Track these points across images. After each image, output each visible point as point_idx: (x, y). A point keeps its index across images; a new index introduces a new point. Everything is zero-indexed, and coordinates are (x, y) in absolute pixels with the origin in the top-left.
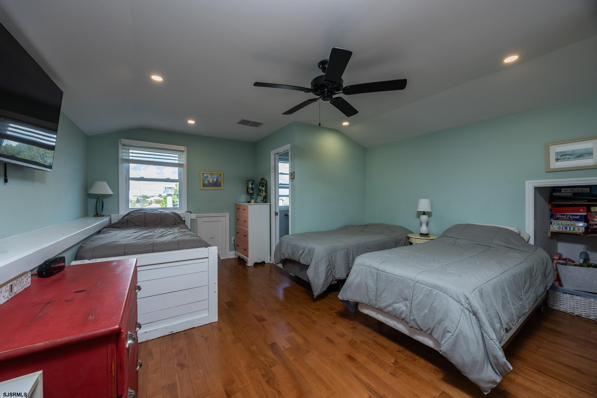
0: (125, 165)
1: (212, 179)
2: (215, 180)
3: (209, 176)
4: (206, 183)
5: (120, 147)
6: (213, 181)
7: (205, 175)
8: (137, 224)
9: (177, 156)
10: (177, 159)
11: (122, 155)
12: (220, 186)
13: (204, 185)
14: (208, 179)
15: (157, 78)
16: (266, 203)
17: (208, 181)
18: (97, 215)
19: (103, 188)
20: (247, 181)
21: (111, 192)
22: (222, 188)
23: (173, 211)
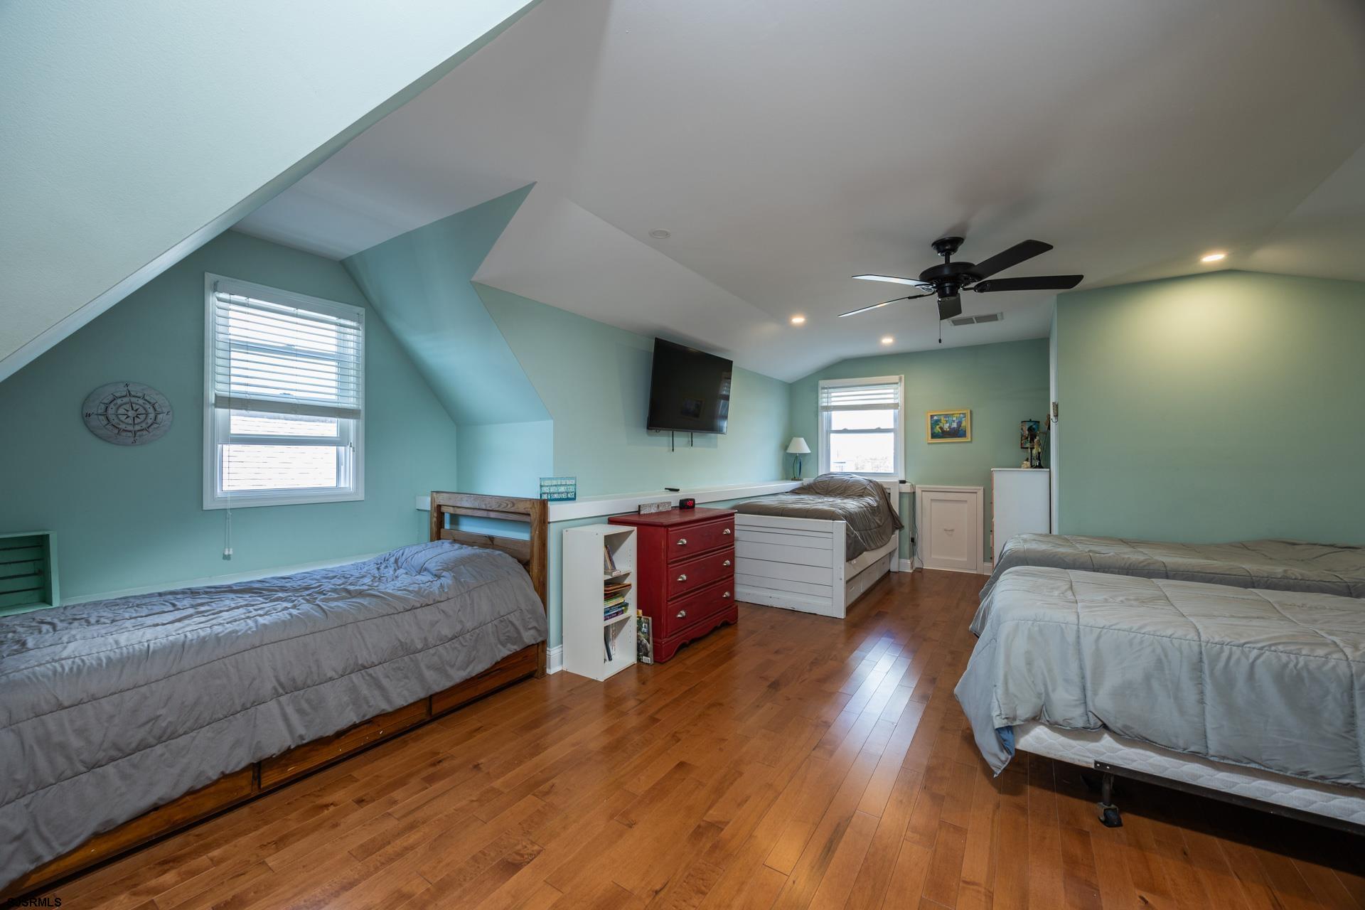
0: (825, 413)
1: (948, 425)
2: (955, 425)
3: (942, 419)
4: (937, 432)
5: (820, 391)
6: (949, 427)
7: (935, 418)
8: (818, 491)
9: (892, 391)
10: (892, 396)
11: (823, 402)
12: (963, 435)
13: (934, 436)
14: (941, 425)
15: (798, 320)
16: (1040, 469)
17: (941, 428)
18: (794, 479)
19: (802, 446)
20: (1022, 422)
21: (807, 450)
22: (969, 440)
23: (870, 478)
